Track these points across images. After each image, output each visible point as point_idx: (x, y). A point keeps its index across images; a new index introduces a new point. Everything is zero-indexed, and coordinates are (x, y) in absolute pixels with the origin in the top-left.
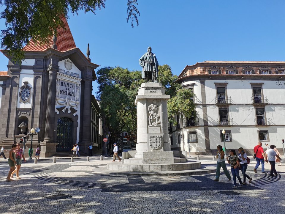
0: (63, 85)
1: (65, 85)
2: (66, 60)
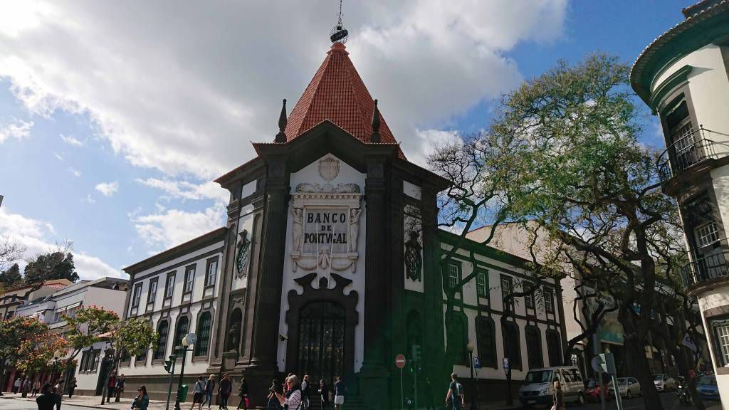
0: (314, 220)
1: (319, 219)
2: (323, 158)
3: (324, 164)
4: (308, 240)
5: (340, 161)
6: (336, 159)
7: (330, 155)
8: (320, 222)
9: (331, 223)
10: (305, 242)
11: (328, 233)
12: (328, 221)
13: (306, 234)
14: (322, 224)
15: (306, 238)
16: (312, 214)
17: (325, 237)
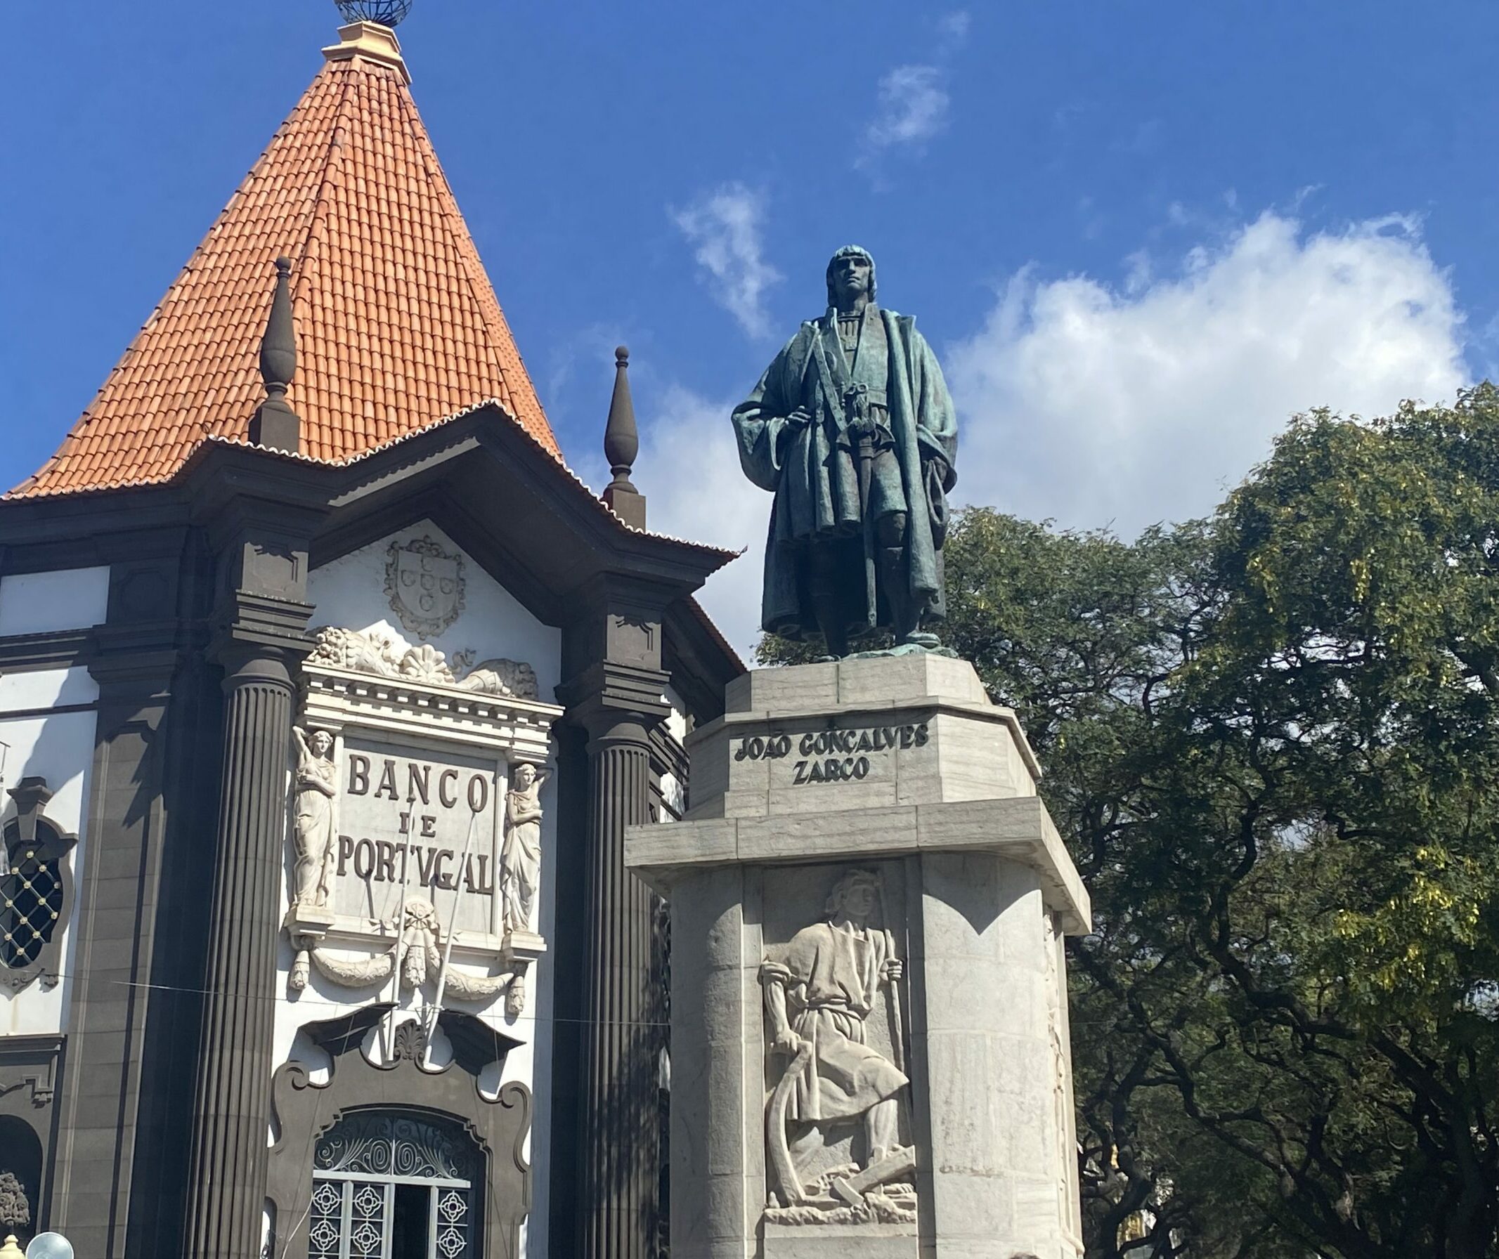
1: (392, 788)
2: (403, 536)
3: (408, 560)
4: (349, 864)
5: (466, 557)
6: (451, 547)
7: (426, 528)
8: (394, 797)
9: (435, 807)
10: (341, 872)
11: (426, 844)
12: (426, 802)
13: (343, 840)
14: (402, 805)
15: (343, 857)
16: (366, 762)
17: (412, 860)
